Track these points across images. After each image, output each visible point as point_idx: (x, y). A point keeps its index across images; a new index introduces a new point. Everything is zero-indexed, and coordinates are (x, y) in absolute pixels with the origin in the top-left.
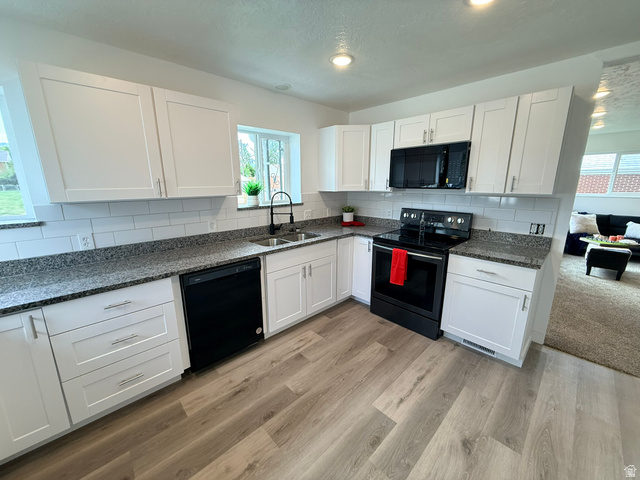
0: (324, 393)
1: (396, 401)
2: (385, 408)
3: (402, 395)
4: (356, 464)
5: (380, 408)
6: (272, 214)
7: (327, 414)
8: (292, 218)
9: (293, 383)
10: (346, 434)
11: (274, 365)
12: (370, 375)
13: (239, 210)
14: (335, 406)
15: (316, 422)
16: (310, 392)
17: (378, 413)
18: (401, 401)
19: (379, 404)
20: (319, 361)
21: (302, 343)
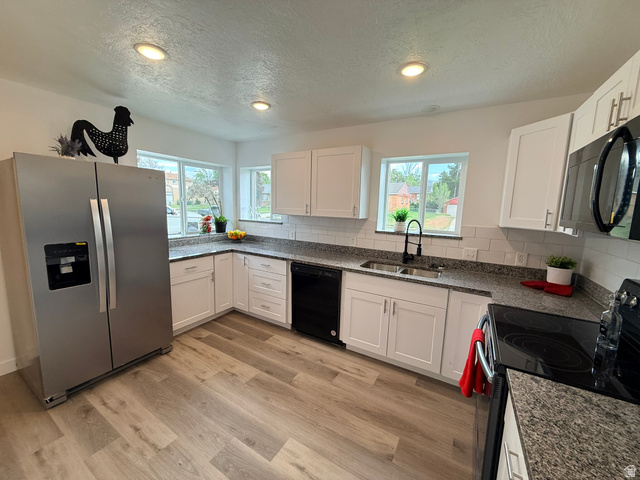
0: (296, 398)
1: (299, 462)
2: (288, 450)
3: (311, 470)
4: (232, 429)
5: (287, 445)
6: (407, 242)
7: (274, 403)
8: (419, 250)
9: (302, 376)
10: (257, 419)
11: (319, 362)
12: (332, 435)
13: (376, 232)
14: (283, 408)
15: (267, 398)
16: (295, 389)
17: (281, 444)
18: (302, 469)
19: (291, 444)
20: (334, 388)
21: (354, 371)
